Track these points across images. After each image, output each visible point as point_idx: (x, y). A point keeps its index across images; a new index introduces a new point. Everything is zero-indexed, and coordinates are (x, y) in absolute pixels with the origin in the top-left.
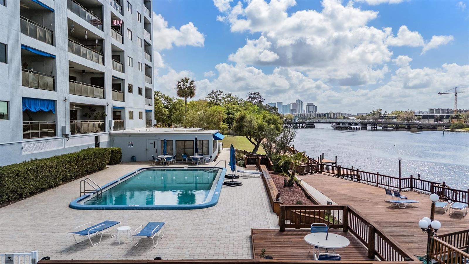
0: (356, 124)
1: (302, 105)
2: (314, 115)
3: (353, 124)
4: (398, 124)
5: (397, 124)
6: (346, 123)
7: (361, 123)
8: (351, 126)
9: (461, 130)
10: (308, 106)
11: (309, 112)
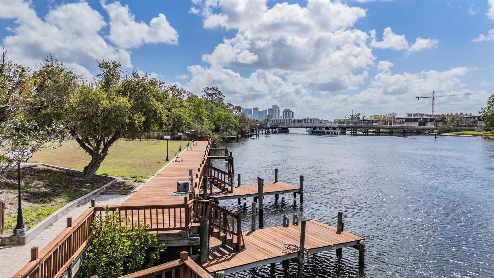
0: (334, 128)
1: (278, 110)
2: (290, 121)
3: (331, 129)
4: (380, 128)
5: (378, 128)
6: (323, 127)
7: (340, 127)
8: (328, 131)
9: (449, 134)
10: (284, 112)
11: (286, 118)
